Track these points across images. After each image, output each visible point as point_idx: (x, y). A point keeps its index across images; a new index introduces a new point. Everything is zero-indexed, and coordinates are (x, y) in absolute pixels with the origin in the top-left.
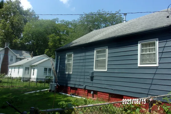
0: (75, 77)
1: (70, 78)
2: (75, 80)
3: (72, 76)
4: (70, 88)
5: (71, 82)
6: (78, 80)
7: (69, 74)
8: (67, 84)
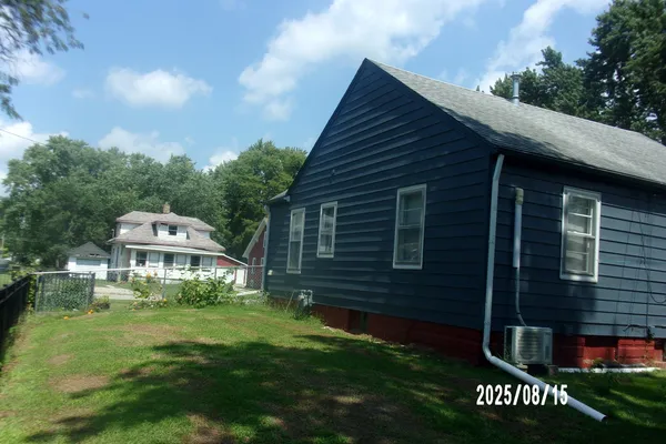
0: (613, 295)
1: (592, 300)
2: (611, 307)
3: (600, 294)
4: (583, 340)
5: (599, 318)
6: (622, 307)
7: (586, 286)
8: (578, 324)
